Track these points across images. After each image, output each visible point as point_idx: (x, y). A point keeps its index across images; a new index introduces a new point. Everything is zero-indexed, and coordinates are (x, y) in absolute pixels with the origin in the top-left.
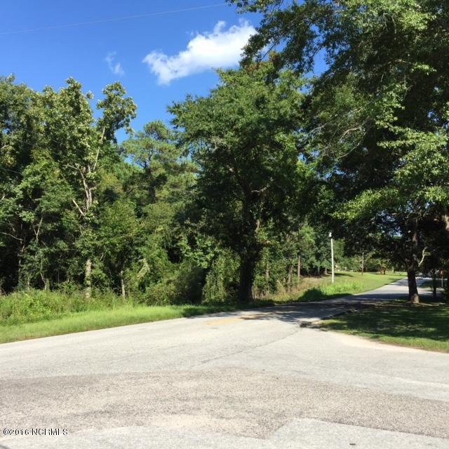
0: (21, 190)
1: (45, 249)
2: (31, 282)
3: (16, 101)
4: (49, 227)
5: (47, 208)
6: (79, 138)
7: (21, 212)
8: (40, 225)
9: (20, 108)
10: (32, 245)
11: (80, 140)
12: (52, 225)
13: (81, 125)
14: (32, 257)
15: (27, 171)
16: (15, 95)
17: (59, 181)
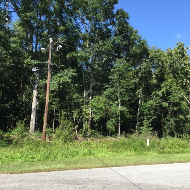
0: (161, 93)
1: (174, 119)
2: (169, 134)
3: (157, 56)
4: (175, 109)
5: (173, 100)
6: (185, 68)
7: (162, 102)
8: (171, 108)
9: (159, 58)
10: (168, 117)
11: (186, 69)
12: (176, 108)
13: (186, 61)
14: (168, 122)
15: (163, 85)
16: (156, 54)
17: (178, 88)
